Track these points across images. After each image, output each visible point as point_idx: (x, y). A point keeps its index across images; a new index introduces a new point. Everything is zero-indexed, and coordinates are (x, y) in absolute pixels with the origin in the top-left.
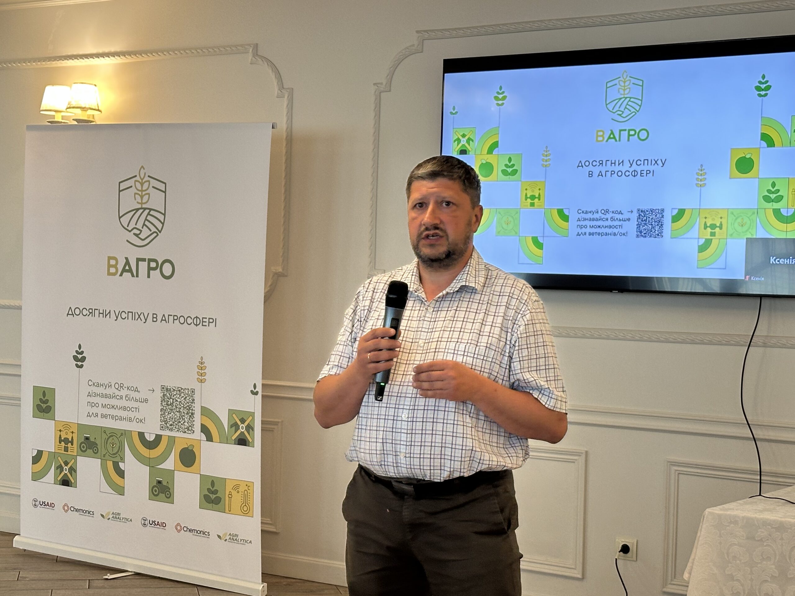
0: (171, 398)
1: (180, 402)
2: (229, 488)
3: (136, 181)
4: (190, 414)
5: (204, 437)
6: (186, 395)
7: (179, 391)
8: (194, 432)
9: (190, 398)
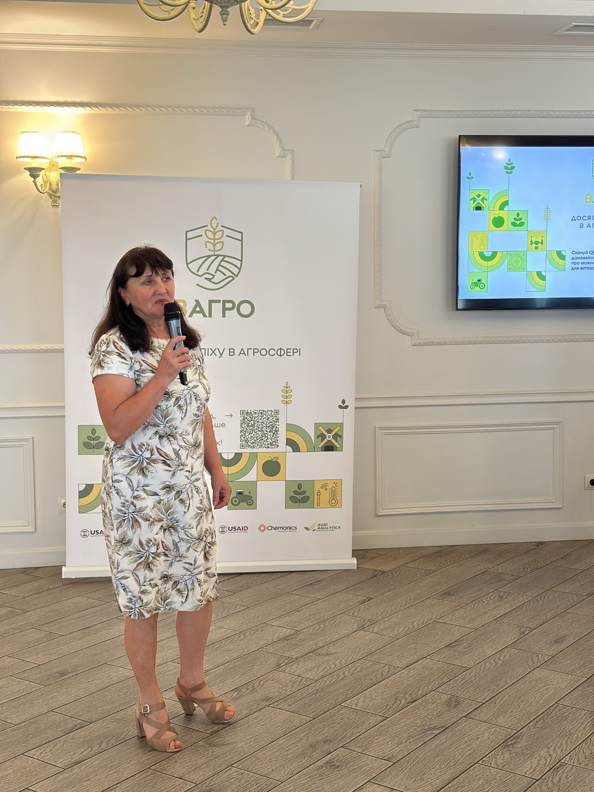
0: (252, 420)
1: (262, 422)
2: (317, 488)
3: (206, 230)
4: (274, 432)
5: (289, 449)
6: (269, 416)
7: (261, 413)
8: (278, 446)
9: (273, 418)
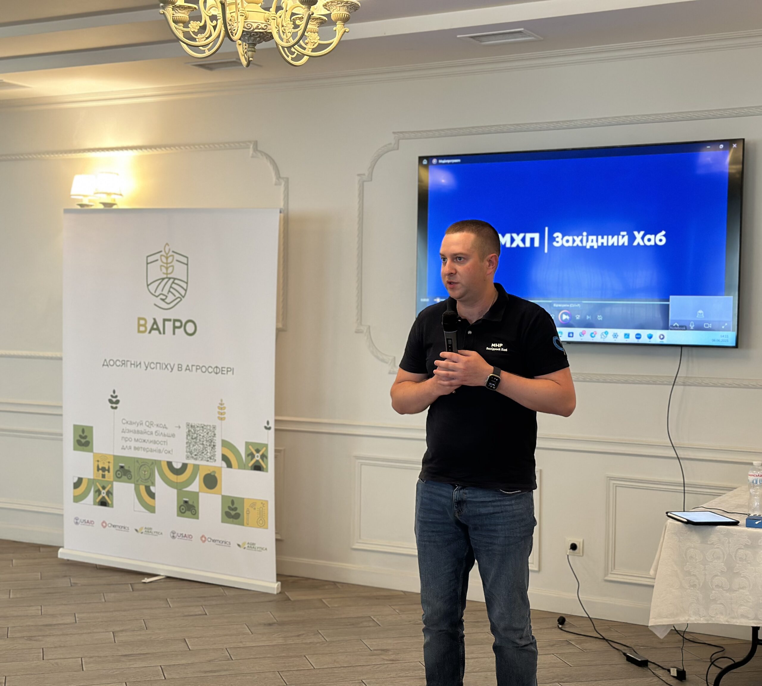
0: (195, 433)
1: (203, 436)
2: (246, 506)
3: (161, 256)
4: (212, 446)
5: (224, 464)
6: (208, 431)
7: (203, 427)
8: (215, 460)
9: (211, 433)
